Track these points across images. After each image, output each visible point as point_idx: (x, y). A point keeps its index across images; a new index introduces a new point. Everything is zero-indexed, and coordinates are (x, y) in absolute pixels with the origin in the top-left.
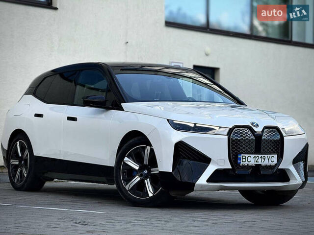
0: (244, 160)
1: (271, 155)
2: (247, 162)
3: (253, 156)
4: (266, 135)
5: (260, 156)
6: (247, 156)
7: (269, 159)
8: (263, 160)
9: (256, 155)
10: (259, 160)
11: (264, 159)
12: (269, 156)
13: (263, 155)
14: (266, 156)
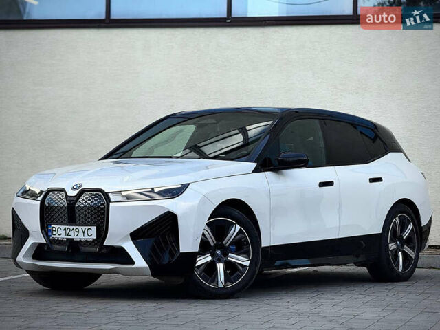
0: (54, 233)
1: (87, 228)
2: (57, 236)
3: (63, 227)
4: (83, 200)
5: (71, 227)
6: (57, 227)
7: (84, 233)
8: (76, 234)
9: (67, 227)
10: (71, 233)
11: (78, 232)
12: (84, 228)
13: (75, 227)
14: (80, 228)
